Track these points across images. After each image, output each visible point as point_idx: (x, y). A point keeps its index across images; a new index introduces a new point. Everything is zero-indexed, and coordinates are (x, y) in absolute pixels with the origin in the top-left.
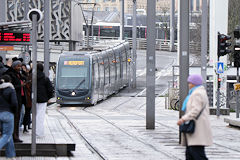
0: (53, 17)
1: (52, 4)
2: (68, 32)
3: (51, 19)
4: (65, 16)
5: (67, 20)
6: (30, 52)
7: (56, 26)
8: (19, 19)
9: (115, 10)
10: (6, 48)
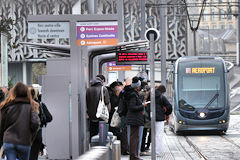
0: (170, 36)
1: (169, 24)
2: (184, 50)
3: (167, 39)
4: (181, 35)
5: (184, 39)
6: (147, 72)
7: (172, 45)
8: (136, 39)
9: (231, 28)
10: (124, 68)
